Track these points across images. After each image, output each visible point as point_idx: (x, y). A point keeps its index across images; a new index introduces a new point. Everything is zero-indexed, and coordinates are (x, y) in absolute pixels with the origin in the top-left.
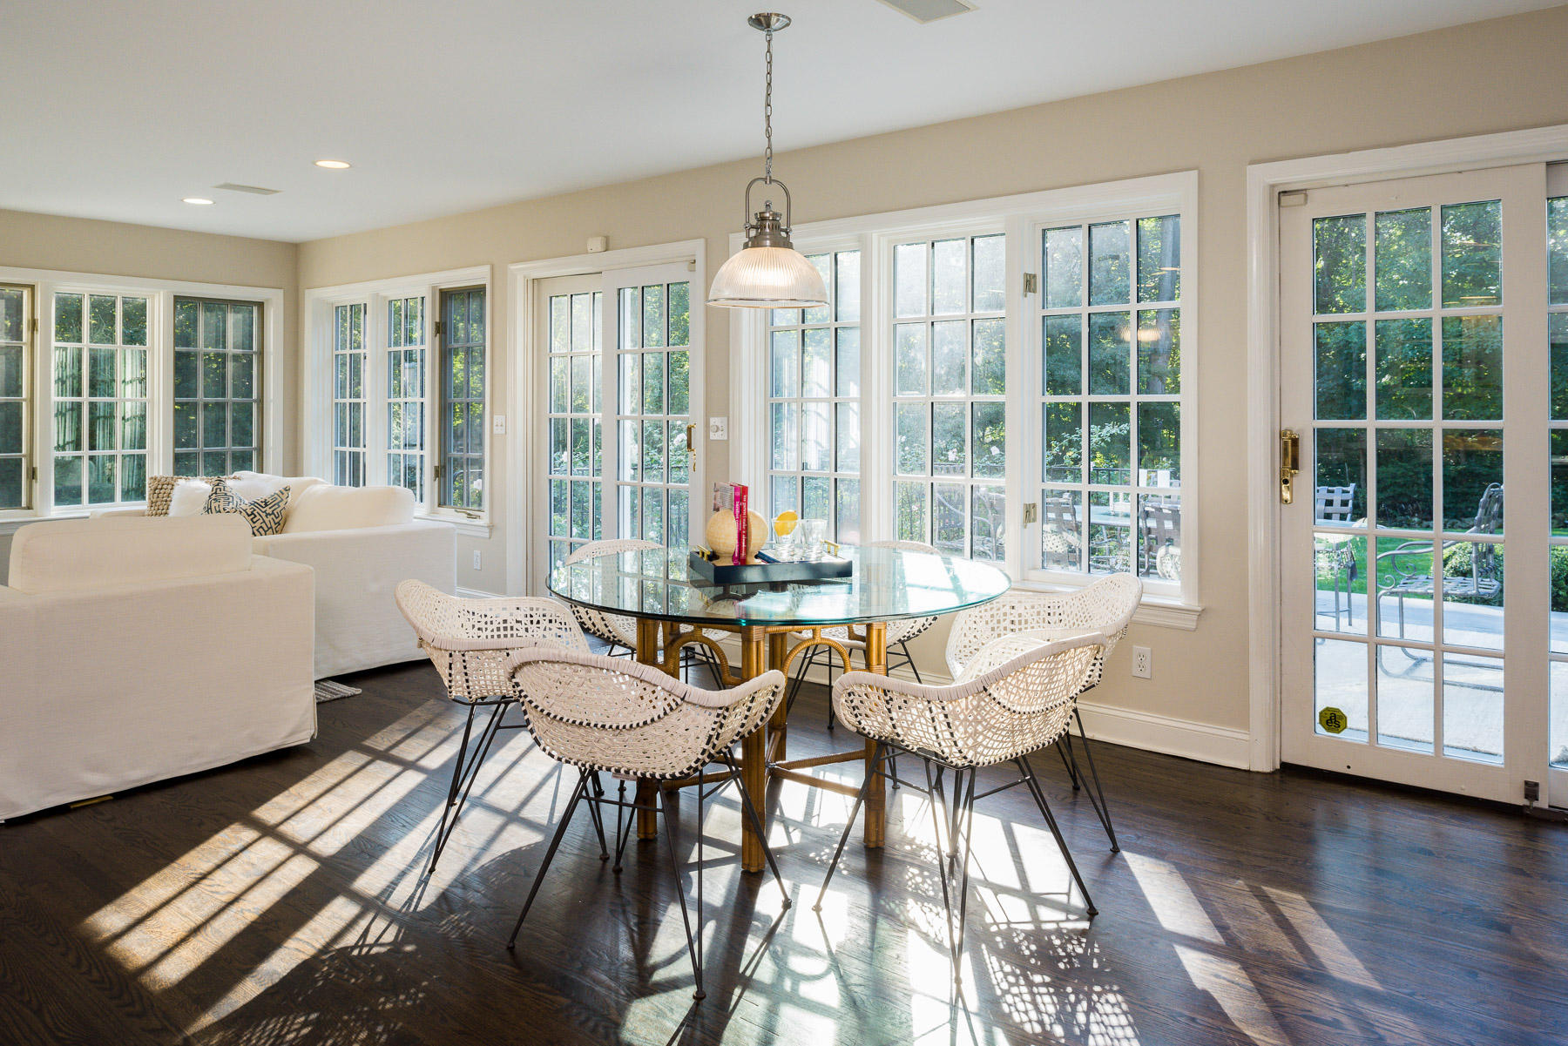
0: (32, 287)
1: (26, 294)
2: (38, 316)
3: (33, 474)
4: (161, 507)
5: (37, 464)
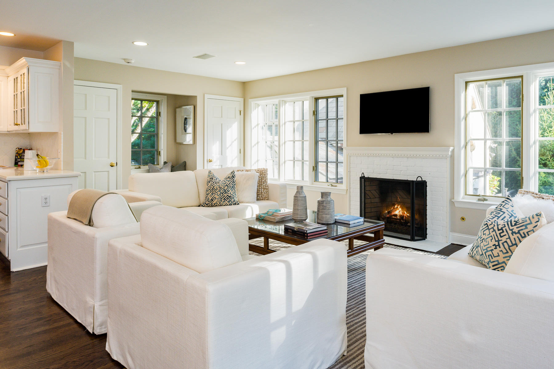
0: (522, 76)
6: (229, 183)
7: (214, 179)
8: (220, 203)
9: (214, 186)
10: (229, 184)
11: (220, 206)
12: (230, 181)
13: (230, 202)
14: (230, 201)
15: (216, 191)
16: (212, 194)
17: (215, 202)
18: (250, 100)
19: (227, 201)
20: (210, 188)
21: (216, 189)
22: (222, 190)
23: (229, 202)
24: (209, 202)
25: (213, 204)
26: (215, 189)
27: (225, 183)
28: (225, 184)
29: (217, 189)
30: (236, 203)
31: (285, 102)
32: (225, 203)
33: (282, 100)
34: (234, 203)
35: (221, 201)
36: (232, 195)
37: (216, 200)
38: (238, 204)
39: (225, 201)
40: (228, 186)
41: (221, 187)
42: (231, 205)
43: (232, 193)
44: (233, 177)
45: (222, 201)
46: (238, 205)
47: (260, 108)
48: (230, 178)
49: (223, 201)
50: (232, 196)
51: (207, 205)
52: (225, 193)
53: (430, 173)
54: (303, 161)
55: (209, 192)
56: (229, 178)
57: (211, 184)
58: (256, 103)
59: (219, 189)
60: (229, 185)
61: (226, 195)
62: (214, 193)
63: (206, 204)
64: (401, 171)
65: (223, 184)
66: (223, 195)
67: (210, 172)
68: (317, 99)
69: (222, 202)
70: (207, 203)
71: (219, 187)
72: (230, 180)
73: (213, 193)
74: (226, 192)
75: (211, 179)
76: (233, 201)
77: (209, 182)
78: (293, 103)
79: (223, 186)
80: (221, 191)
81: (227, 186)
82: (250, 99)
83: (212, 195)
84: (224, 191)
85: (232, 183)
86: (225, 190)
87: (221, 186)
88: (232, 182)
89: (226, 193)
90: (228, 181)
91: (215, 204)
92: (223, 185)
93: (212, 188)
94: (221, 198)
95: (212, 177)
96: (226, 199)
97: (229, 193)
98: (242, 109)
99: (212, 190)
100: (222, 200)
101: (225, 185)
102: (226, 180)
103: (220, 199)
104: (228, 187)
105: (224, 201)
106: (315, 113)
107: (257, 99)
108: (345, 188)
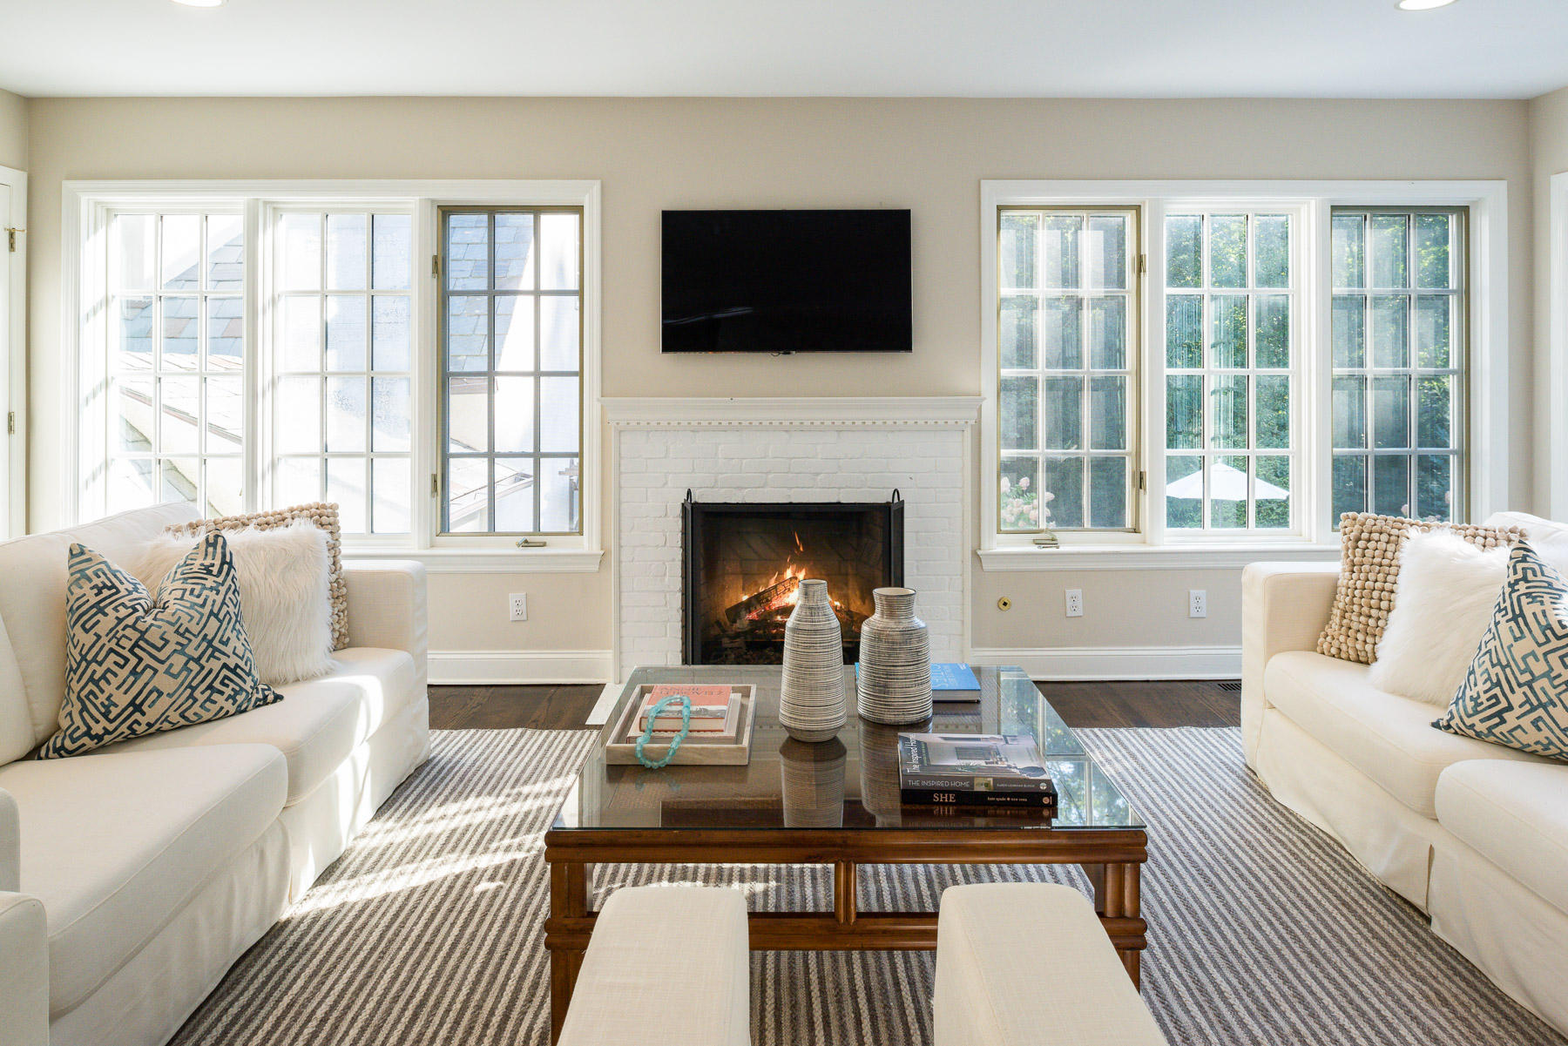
0: (1138, 209)
1: (1130, 217)
2: (1146, 251)
3: (1140, 480)
4: (1372, 576)
5: (1146, 467)
6: (219, 599)
7: (123, 592)
8: (182, 716)
9: (140, 626)
10: (223, 603)
11: (187, 726)
12: (223, 589)
13: (240, 698)
14: (237, 693)
15: (162, 655)
16: (133, 672)
17: (152, 714)
18: (68, 185)
19: (222, 693)
20: (113, 645)
21: (160, 643)
22: (196, 641)
23: (233, 698)
24: (111, 721)
25: (140, 729)
26: (153, 646)
27: (200, 601)
28: (203, 606)
29: (167, 642)
30: (265, 697)
31: (276, 210)
32: (214, 708)
33: (266, 203)
34: (258, 699)
35: (191, 701)
36: (242, 658)
37: (165, 702)
38: (278, 698)
39: (215, 697)
40: (221, 616)
41: (187, 630)
42: (245, 711)
43: (240, 651)
44: (227, 563)
45: (196, 700)
46: (279, 703)
47: (117, 225)
48: (215, 570)
49: (201, 698)
50: (242, 664)
51: (99, 738)
52: (212, 655)
53: (912, 475)
54: (371, 454)
55: (109, 663)
56: (210, 572)
57: (120, 620)
58: (97, 203)
59: (173, 638)
60: (225, 609)
61: (215, 665)
62: (148, 666)
63: (92, 738)
64: (818, 474)
65: (192, 612)
66: (202, 668)
67: (82, 553)
68: (446, 211)
69: (196, 708)
70: (97, 729)
71: (177, 631)
72: (220, 580)
73: (139, 669)
74: (216, 649)
75: (106, 593)
76: (250, 691)
77: (102, 611)
78: (318, 218)
79: (195, 621)
80: (190, 650)
81: (216, 616)
82: (69, 178)
83: (132, 679)
84: (205, 644)
85: (233, 597)
86: (209, 637)
87: (185, 620)
88: (230, 594)
89: (217, 654)
90: (211, 589)
91: (150, 725)
92: (197, 616)
93: (128, 644)
94: (194, 684)
95: (103, 578)
96: (217, 685)
97: (228, 650)
98: (20, 224)
99: (131, 651)
100: (197, 694)
101: (206, 611)
102: (198, 588)
103: (189, 691)
104: (221, 622)
105: (209, 699)
106: (440, 266)
107: (102, 183)
108: (597, 550)
